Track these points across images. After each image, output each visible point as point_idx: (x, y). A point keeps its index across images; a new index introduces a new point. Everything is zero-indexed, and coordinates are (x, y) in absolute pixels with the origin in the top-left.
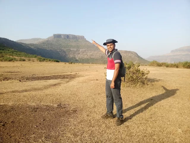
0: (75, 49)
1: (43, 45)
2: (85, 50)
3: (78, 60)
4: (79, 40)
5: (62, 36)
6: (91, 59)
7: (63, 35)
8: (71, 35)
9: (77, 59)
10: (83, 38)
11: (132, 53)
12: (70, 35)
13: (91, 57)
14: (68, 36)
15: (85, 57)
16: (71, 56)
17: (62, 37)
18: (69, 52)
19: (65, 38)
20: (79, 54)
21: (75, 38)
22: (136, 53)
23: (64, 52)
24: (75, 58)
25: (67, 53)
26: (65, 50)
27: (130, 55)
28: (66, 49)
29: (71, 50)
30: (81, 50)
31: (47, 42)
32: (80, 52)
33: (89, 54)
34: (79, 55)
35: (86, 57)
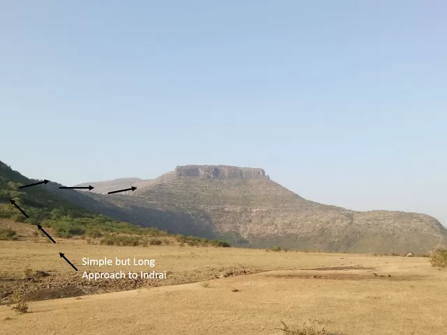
0: (238, 209)
1: (147, 197)
2: (268, 212)
3: (248, 242)
4: (251, 181)
5: (200, 170)
6: (289, 236)
7: (202, 167)
8: (226, 167)
9: (245, 237)
10: (260, 174)
11: (422, 221)
12: (223, 168)
13: (289, 231)
14: (216, 171)
15: (269, 232)
16: (227, 228)
17: (202, 172)
18: (221, 216)
19: (209, 177)
20: (250, 221)
21: (238, 174)
22: (436, 221)
23: (207, 217)
24: (237, 234)
25: (214, 220)
26: (209, 209)
27: (413, 225)
28: (212, 208)
29: (227, 209)
30: (255, 210)
31: (158, 189)
32: (253, 215)
33: (279, 221)
34: (250, 226)
35: (270, 230)
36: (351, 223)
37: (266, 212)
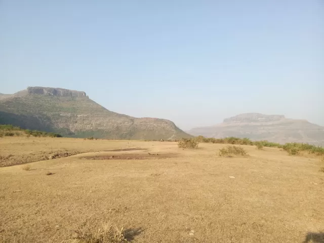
0: (69, 115)
1: (7, 106)
2: (87, 117)
3: (74, 134)
4: (77, 99)
5: (44, 90)
6: (99, 131)
7: (45, 88)
8: (61, 89)
9: (73, 131)
10: (83, 95)
11: (166, 123)
13: (99, 128)
14: (55, 92)
15: (87, 128)
16: (61, 126)
17: (45, 92)
18: (58, 119)
19: (50, 95)
20: (76, 122)
21: (68, 94)
22: (173, 123)
23: (49, 119)
24: (68, 130)
25: (53, 121)
26: (50, 114)
27: (162, 125)
28: (52, 113)
29: (61, 115)
30: (79, 116)
31: (15, 101)
32: (78, 118)
33: (93, 123)
34: (76, 125)
35: (88, 127)
36: (132, 124)
37: (86, 117)
